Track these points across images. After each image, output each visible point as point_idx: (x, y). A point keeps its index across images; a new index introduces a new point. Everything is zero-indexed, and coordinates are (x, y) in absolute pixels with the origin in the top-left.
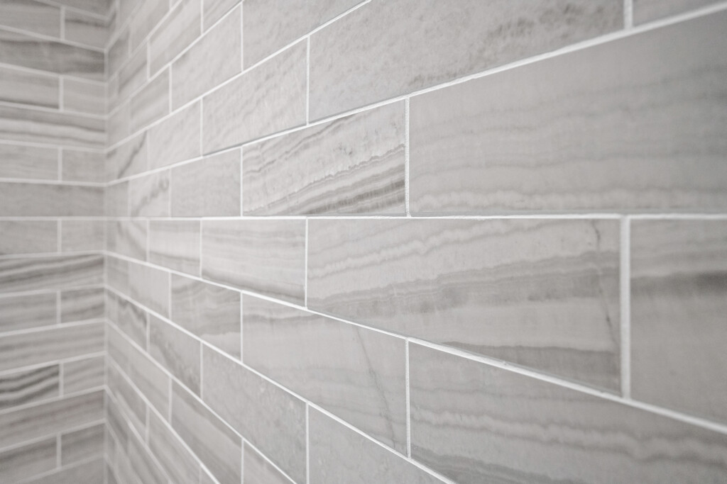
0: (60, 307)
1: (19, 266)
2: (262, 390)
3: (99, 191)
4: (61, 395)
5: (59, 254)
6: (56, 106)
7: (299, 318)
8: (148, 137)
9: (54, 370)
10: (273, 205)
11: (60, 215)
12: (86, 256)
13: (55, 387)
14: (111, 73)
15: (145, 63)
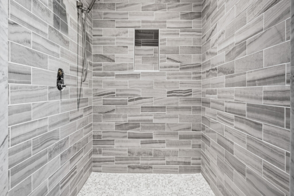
0: (192, 76)
1: (184, 65)
2: (252, 57)
3: (200, 48)
4: (192, 96)
5: (192, 63)
6: (191, 28)
7: (262, 34)
8: (217, 24)
9: (191, 90)
10: (256, 15)
11: (192, 54)
12: (198, 64)
13: (191, 94)
14: (203, 18)
15: (217, 6)
